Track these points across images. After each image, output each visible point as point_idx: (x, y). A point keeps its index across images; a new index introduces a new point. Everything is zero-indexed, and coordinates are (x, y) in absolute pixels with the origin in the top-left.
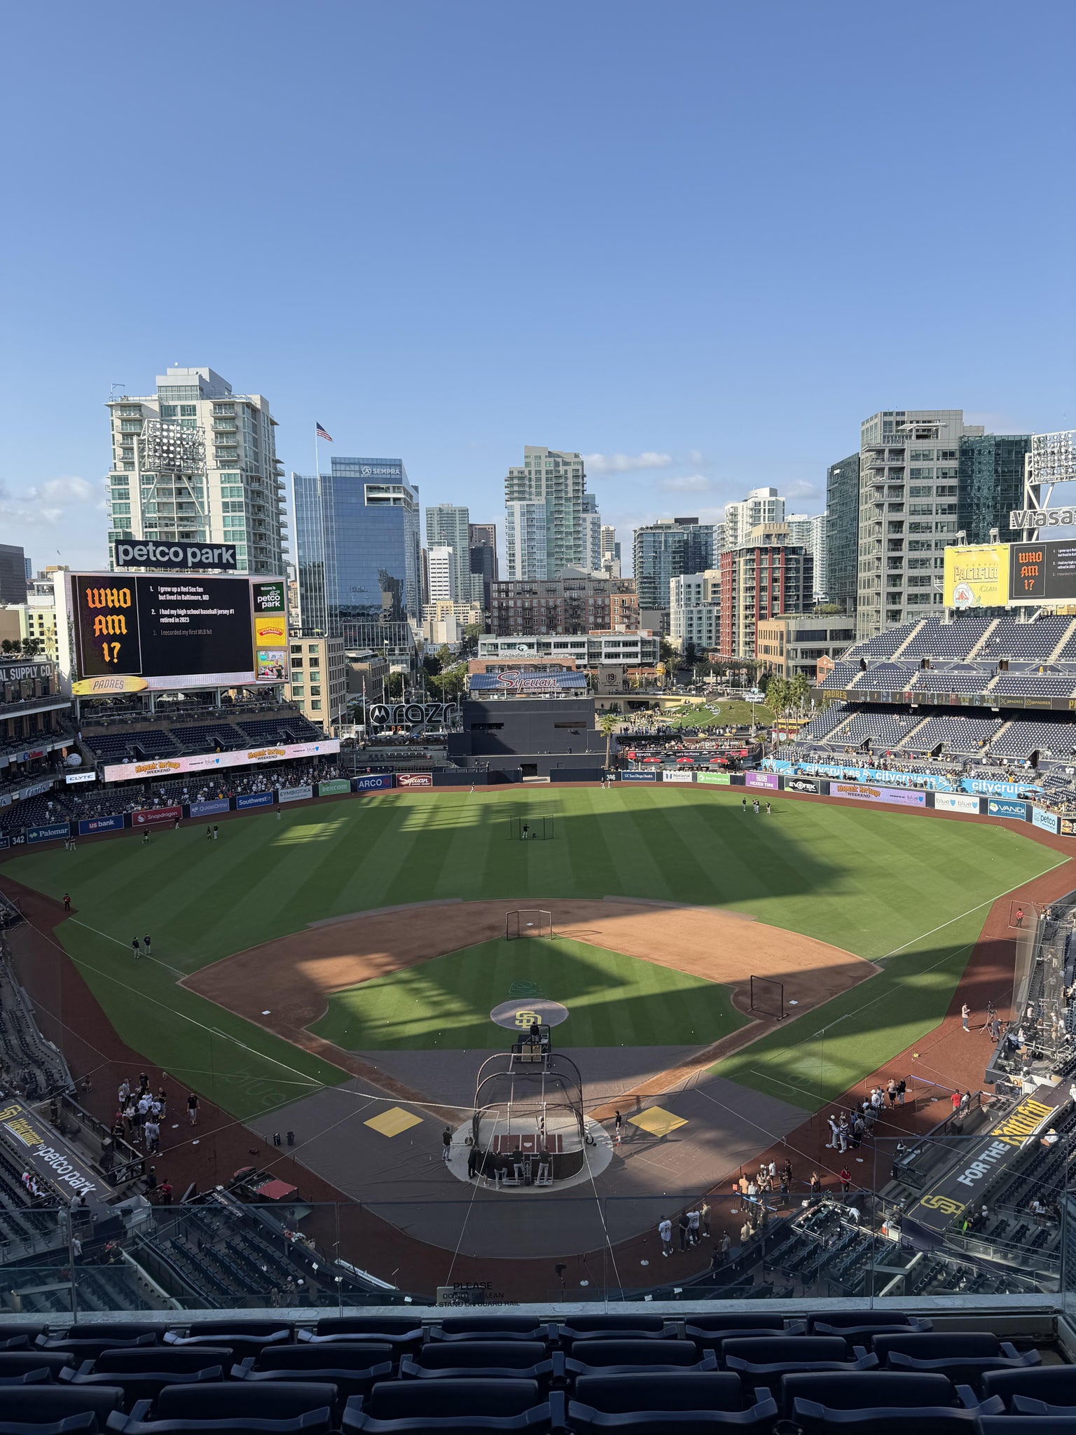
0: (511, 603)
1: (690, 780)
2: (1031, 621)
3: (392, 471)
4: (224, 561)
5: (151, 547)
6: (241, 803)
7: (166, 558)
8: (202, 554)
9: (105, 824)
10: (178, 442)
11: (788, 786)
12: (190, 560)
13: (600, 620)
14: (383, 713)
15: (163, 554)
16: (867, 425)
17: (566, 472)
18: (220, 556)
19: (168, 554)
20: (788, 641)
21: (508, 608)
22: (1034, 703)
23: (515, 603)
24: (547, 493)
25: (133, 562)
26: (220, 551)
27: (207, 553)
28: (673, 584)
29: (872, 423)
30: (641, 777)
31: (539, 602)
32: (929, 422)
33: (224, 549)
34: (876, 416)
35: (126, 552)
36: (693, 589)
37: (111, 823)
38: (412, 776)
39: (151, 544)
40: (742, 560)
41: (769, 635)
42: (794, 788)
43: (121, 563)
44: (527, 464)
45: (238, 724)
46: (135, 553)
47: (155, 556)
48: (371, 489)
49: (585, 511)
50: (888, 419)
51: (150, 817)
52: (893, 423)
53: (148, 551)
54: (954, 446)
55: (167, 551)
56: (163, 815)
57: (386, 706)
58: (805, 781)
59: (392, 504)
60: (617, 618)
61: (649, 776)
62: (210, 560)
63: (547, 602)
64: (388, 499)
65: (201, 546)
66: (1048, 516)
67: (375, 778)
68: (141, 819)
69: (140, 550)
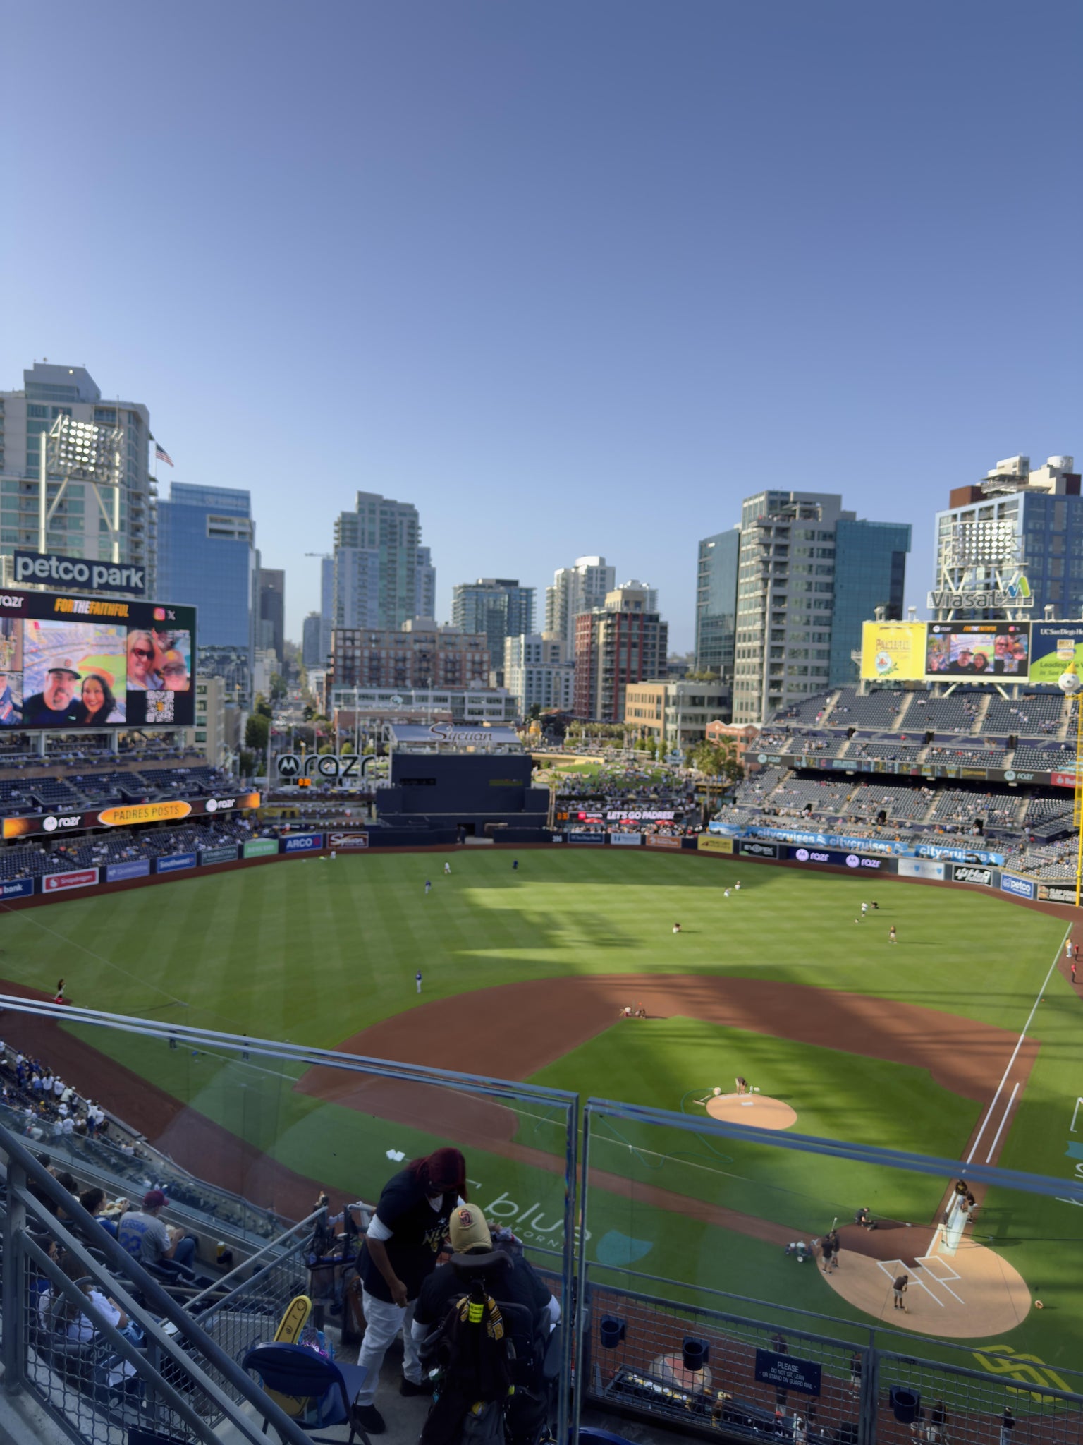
0: (358, 653)
1: (638, 842)
2: (946, 695)
3: (238, 503)
4: (133, 584)
6: (163, 865)
7: (70, 577)
8: (110, 575)
9: (11, 889)
10: (95, 445)
11: (743, 849)
12: (96, 581)
13: (450, 675)
14: (292, 764)
15: (67, 571)
16: (751, 503)
17: (401, 523)
18: (128, 578)
19: (72, 571)
20: (667, 705)
21: (353, 658)
22: (970, 773)
23: (362, 653)
24: (382, 542)
25: (33, 579)
26: (129, 573)
27: (115, 574)
28: (509, 642)
29: (756, 501)
30: (588, 838)
31: (388, 653)
32: (810, 503)
33: (134, 571)
34: (761, 495)
35: (25, 566)
36: (533, 650)
37: (19, 888)
38: (345, 835)
39: (54, 559)
40: (602, 624)
41: (643, 698)
42: (750, 851)
43: (20, 578)
44: (361, 510)
45: (140, 773)
46: (35, 567)
47: (57, 572)
48: (212, 520)
49: (420, 563)
50: (775, 498)
51: (64, 881)
52: (777, 501)
53: (50, 566)
54: (830, 528)
55: (71, 568)
56: (77, 879)
57: (296, 757)
58: (761, 845)
59: (236, 537)
60: (469, 675)
61: (598, 838)
62: (118, 582)
63: (396, 654)
64: (230, 533)
65: (109, 565)
66: (964, 599)
67: (305, 838)
68: (54, 883)
69: (42, 565)
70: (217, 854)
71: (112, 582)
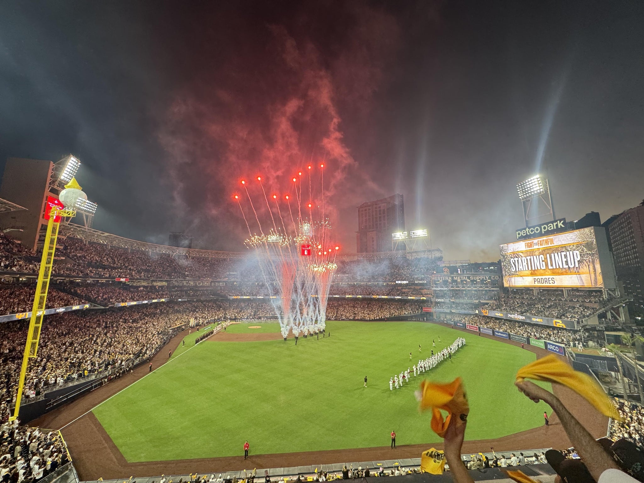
4: (559, 227)
5: (527, 230)
6: (497, 334)
7: (534, 232)
8: (548, 227)
12: (543, 230)
15: (532, 231)
18: (557, 225)
25: (522, 237)
26: (556, 223)
27: (550, 226)
33: (558, 221)
35: (519, 234)
43: (518, 238)
46: (522, 233)
47: (529, 233)
51: (471, 327)
53: (526, 231)
55: (533, 229)
56: (473, 328)
62: (552, 228)
65: (548, 224)
67: (556, 346)
68: (469, 327)
69: (524, 232)
70: (517, 337)
71: (550, 229)
